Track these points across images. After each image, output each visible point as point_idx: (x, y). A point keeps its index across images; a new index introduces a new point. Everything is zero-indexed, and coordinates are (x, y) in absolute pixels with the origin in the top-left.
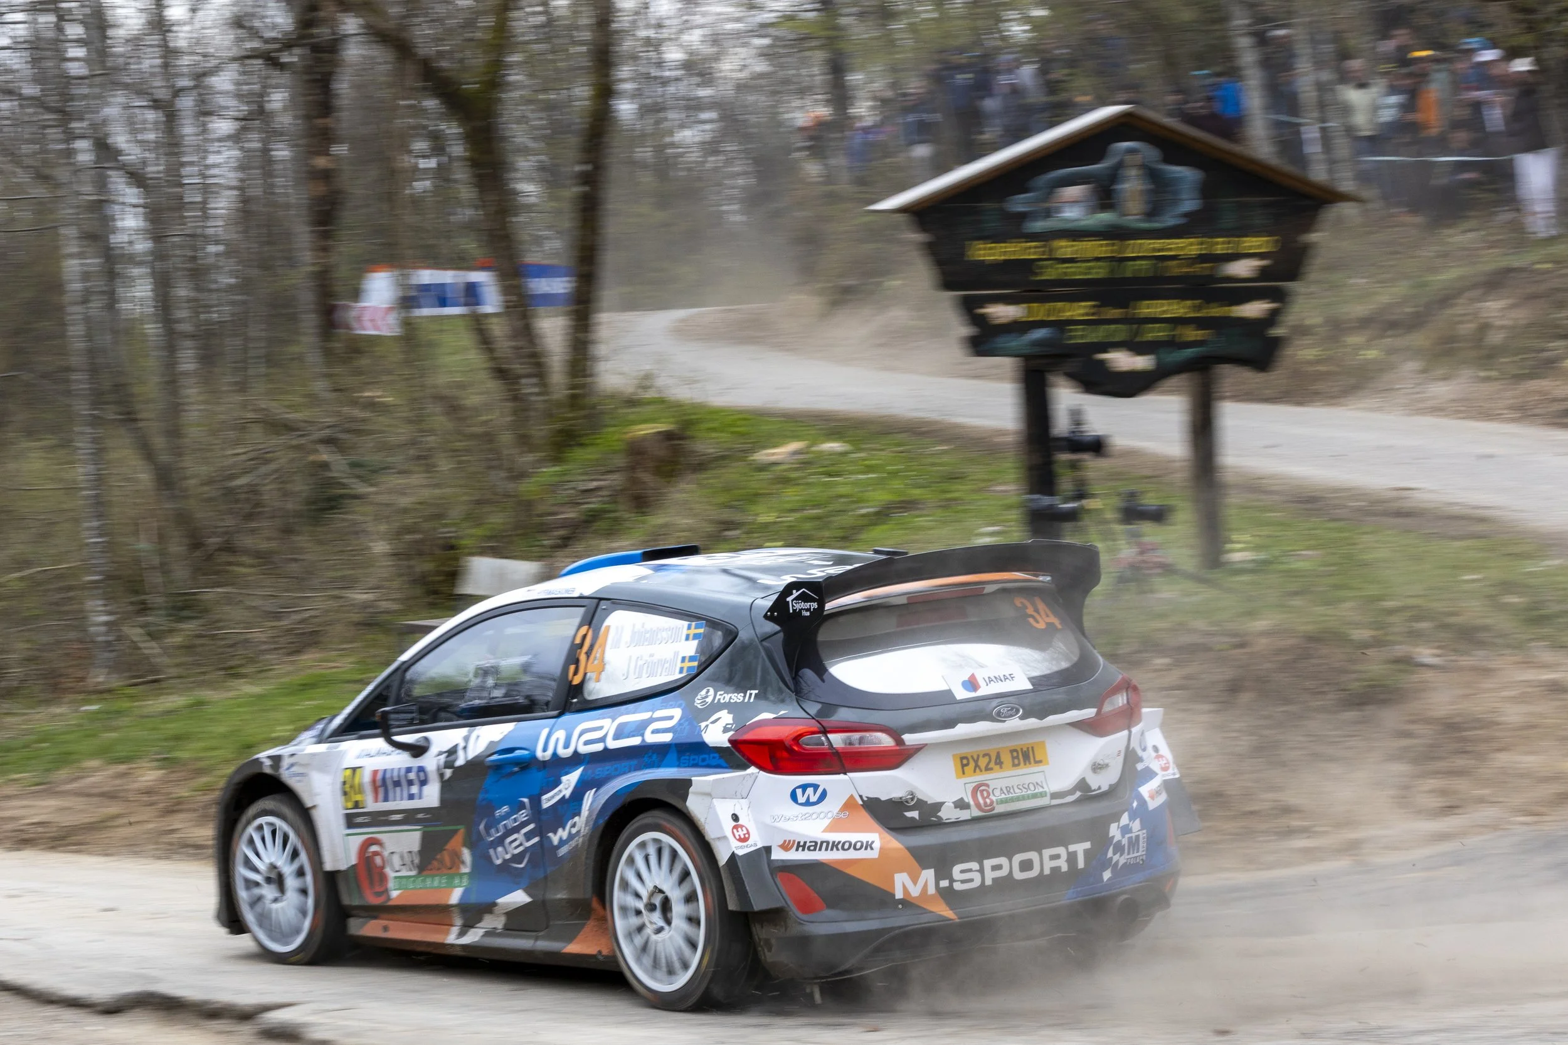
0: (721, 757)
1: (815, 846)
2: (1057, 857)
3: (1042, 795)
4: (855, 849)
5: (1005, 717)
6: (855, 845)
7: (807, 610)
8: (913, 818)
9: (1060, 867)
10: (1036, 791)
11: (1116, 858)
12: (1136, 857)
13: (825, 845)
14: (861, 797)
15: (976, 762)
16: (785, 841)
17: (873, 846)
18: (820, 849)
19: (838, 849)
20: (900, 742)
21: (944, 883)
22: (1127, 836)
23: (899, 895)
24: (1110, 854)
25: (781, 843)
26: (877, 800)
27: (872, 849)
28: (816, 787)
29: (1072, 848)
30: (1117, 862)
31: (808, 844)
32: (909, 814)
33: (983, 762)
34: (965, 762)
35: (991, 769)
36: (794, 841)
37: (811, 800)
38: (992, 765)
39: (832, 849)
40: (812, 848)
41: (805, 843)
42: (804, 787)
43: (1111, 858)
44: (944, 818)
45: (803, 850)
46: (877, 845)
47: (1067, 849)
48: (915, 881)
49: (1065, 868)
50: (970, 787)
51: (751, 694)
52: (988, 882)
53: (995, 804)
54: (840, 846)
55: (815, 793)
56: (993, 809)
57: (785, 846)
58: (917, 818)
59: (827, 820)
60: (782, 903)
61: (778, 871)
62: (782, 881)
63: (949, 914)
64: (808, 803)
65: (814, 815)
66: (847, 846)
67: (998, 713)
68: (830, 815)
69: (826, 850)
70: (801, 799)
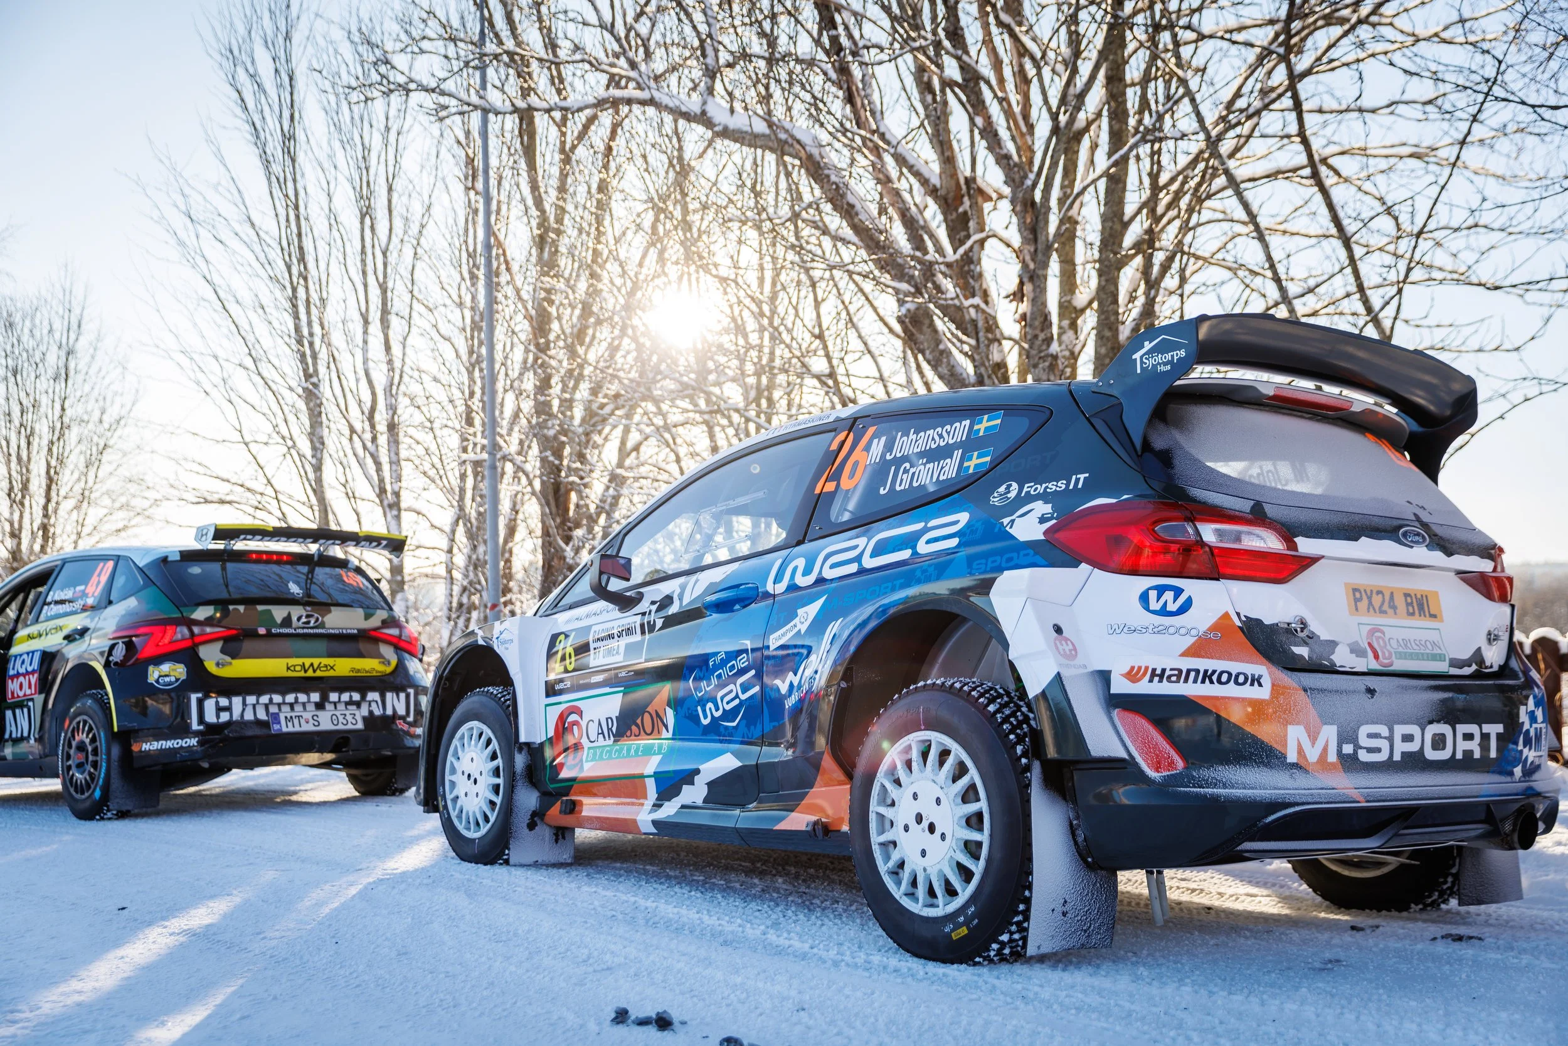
0: (1036, 553)
1: (1179, 676)
2: (1470, 738)
3: (1440, 658)
4: (1237, 683)
5: (1412, 543)
6: (1237, 676)
7: (1165, 364)
8: (1302, 657)
9: (1472, 752)
10: (1434, 653)
11: (1525, 752)
12: (1540, 757)
13: (1193, 674)
14: (1238, 614)
15: (1370, 598)
16: (1133, 668)
17: (1261, 681)
18: (1186, 680)
19: (1212, 682)
20: (1293, 546)
21: (1348, 750)
22: (1534, 726)
23: (1292, 757)
24: (1521, 745)
25: (1127, 669)
26: (1258, 622)
27: (1260, 685)
28: (1178, 592)
30: (1526, 759)
32: (1297, 650)
33: (1377, 600)
34: (1358, 595)
35: (1385, 612)
37: (1169, 608)
39: (1203, 682)
40: (1174, 678)
41: (1164, 671)
42: (1161, 590)
43: (1522, 752)
44: (1338, 664)
46: (1266, 682)
47: (1481, 730)
49: (1477, 753)
50: (1365, 630)
51: (1078, 480)
52: (1397, 757)
53: (1394, 658)
54: (1215, 678)
55: (1175, 600)
56: (1390, 664)
57: (1133, 675)
58: (1307, 657)
59: (1189, 641)
60: (1123, 754)
61: (1116, 706)
62: (1121, 719)
63: (1354, 794)
64: (1163, 612)
65: (1172, 630)
66: (1224, 677)
67: (1405, 535)
68: (1194, 632)
69: (1195, 681)
70: (1155, 605)
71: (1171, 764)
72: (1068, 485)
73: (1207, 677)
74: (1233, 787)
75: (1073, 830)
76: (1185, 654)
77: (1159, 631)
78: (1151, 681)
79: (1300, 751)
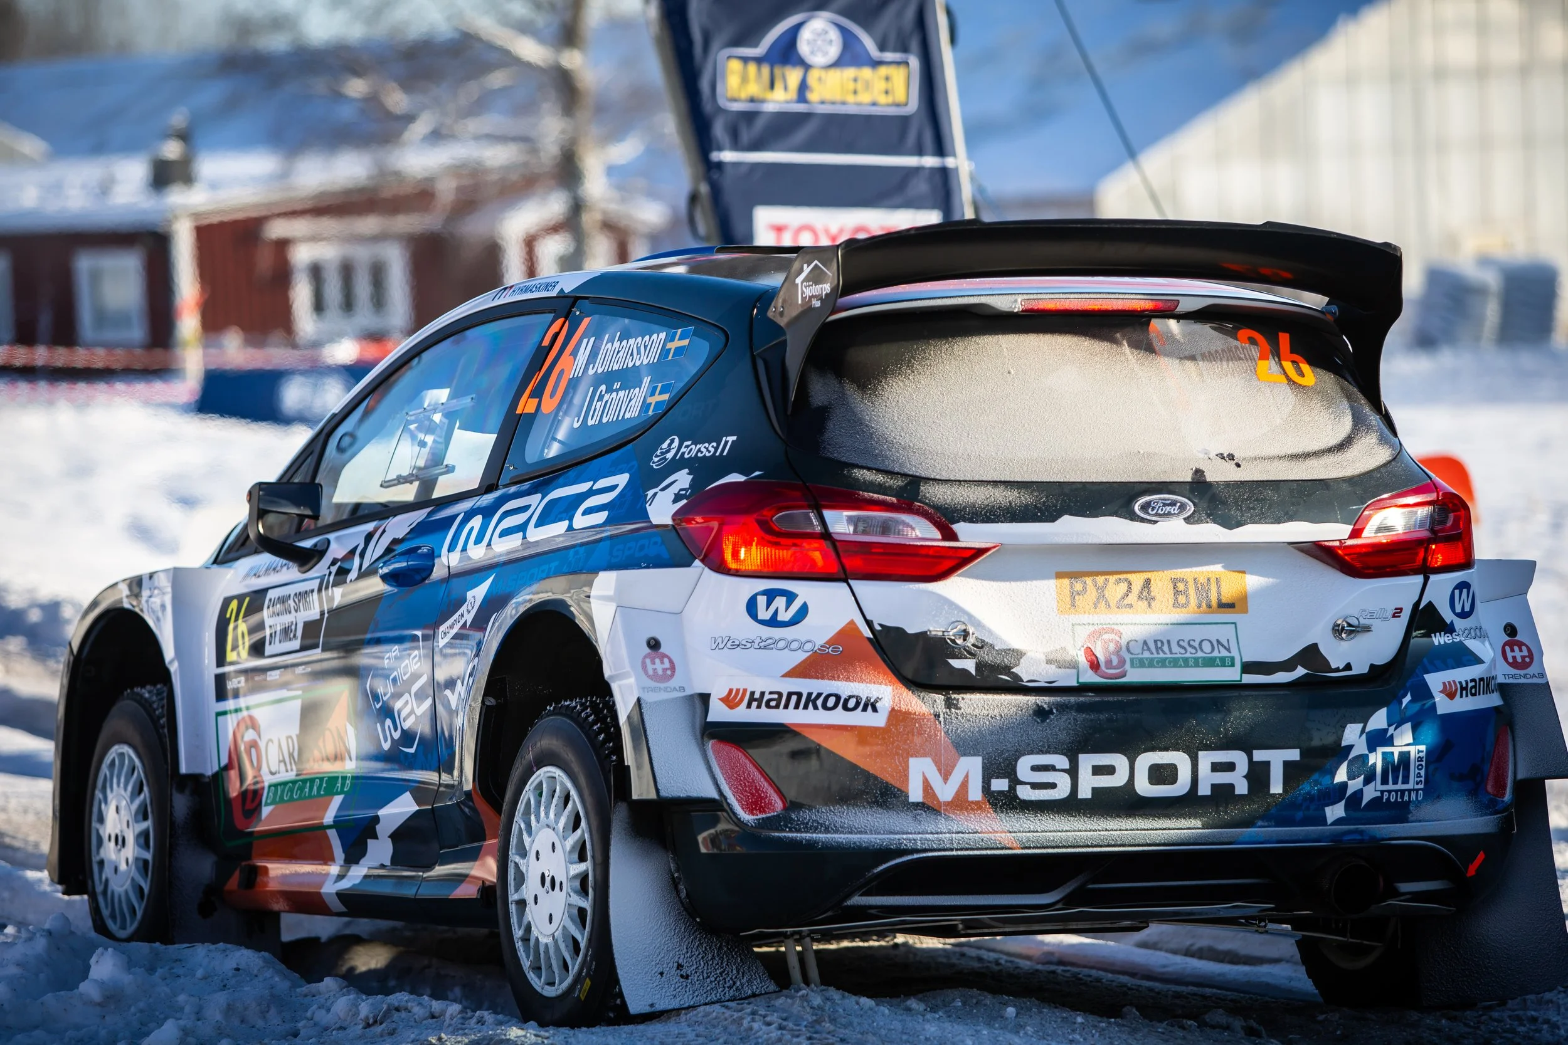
0: (663, 543)
1: (779, 701)
2: (1230, 767)
3: (1227, 662)
4: (845, 708)
5: (1157, 514)
6: (846, 701)
7: (818, 297)
8: (964, 672)
9: (1231, 787)
10: (1216, 654)
11: (1355, 785)
12: (1403, 792)
13: (794, 698)
14: (869, 624)
15: (1102, 589)
16: (731, 691)
17: (878, 705)
18: (786, 706)
19: (816, 708)
20: (951, 536)
21: (1000, 785)
22: (1380, 750)
23: (915, 794)
24: (1341, 776)
25: (724, 694)
26: (899, 631)
27: (875, 710)
28: (791, 597)
29: (1259, 755)
30: (1359, 794)
31: (767, 697)
32: (956, 663)
33: (1114, 593)
34: (1079, 587)
35: (1130, 606)
36: (745, 691)
37: (779, 618)
38: (1133, 598)
39: (806, 707)
40: (773, 703)
41: (763, 694)
42: (771, 595)
43: (1344, 786)
44: (1025, 677)
45: (759, 707)
46: (885, 706)
47: (1250, 757)
48: (946, 776)
49: (1242, 788)
50: (1082, 634)
52: (1085, 794)
53: (1128, 666)
54: (819, 702)
55: (787, 608)
56: (1124, 675)
57: (730, 701)
58: (973, 672)
59: (801, 656)
60: (713, 794)
61: (712, 736)
62: (717, 753)
63: (1005, 838)
64: (773, 622)
65: (781, 644)
66: (831, 702)
67: (1145, 507)
68: (808, 646)
69: (797, 707)
70: (764, 614)
71: (770, 805)
72: (716, 449)
73: (811, 701)
74: (836, 831)
75: (675, 883)
76: (792, 674)
77: (767, 645)
78: (749, 706)
79: (927, 787)
